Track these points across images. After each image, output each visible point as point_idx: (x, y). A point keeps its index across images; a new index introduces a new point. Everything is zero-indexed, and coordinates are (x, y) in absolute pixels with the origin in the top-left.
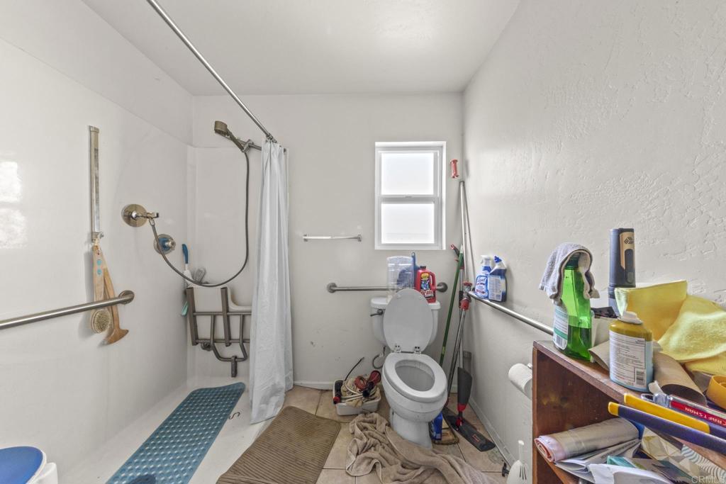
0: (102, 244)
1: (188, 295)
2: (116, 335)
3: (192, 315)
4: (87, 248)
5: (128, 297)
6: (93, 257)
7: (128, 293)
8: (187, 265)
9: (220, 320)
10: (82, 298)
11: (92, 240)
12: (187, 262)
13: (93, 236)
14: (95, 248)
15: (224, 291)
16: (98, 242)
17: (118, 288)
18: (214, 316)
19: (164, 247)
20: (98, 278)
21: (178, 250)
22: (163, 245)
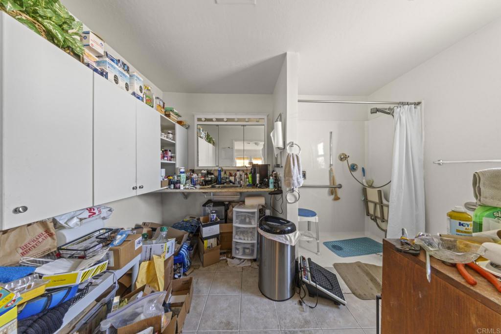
0: (333, 167)
1: (364, 191)
2: (337, 199)
3: (366, 201)
4: (329, 169)
5: (340, 186)
6: (331, 171)
7: (340, 185)
8: (364, 177)
9: (378, 206)
10: (328, 183)
11: (330, 166)
12: (364, 176)
13: (331, 165)
14: (331, 169)
15: (380, 192)
16: (332, 167)
17: (337, 182)
18: (375, 204)
19: (354, 168)
20: (332, 178)
21: (359, 171)
22: (353, 168)
